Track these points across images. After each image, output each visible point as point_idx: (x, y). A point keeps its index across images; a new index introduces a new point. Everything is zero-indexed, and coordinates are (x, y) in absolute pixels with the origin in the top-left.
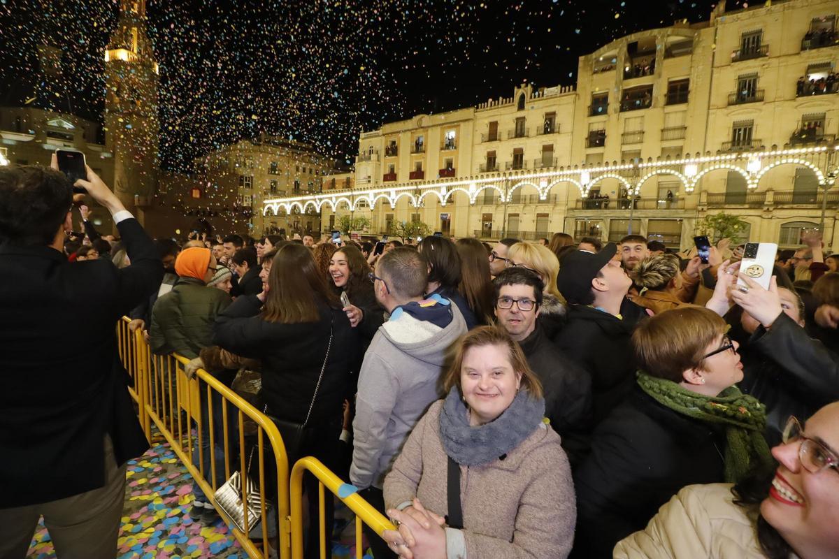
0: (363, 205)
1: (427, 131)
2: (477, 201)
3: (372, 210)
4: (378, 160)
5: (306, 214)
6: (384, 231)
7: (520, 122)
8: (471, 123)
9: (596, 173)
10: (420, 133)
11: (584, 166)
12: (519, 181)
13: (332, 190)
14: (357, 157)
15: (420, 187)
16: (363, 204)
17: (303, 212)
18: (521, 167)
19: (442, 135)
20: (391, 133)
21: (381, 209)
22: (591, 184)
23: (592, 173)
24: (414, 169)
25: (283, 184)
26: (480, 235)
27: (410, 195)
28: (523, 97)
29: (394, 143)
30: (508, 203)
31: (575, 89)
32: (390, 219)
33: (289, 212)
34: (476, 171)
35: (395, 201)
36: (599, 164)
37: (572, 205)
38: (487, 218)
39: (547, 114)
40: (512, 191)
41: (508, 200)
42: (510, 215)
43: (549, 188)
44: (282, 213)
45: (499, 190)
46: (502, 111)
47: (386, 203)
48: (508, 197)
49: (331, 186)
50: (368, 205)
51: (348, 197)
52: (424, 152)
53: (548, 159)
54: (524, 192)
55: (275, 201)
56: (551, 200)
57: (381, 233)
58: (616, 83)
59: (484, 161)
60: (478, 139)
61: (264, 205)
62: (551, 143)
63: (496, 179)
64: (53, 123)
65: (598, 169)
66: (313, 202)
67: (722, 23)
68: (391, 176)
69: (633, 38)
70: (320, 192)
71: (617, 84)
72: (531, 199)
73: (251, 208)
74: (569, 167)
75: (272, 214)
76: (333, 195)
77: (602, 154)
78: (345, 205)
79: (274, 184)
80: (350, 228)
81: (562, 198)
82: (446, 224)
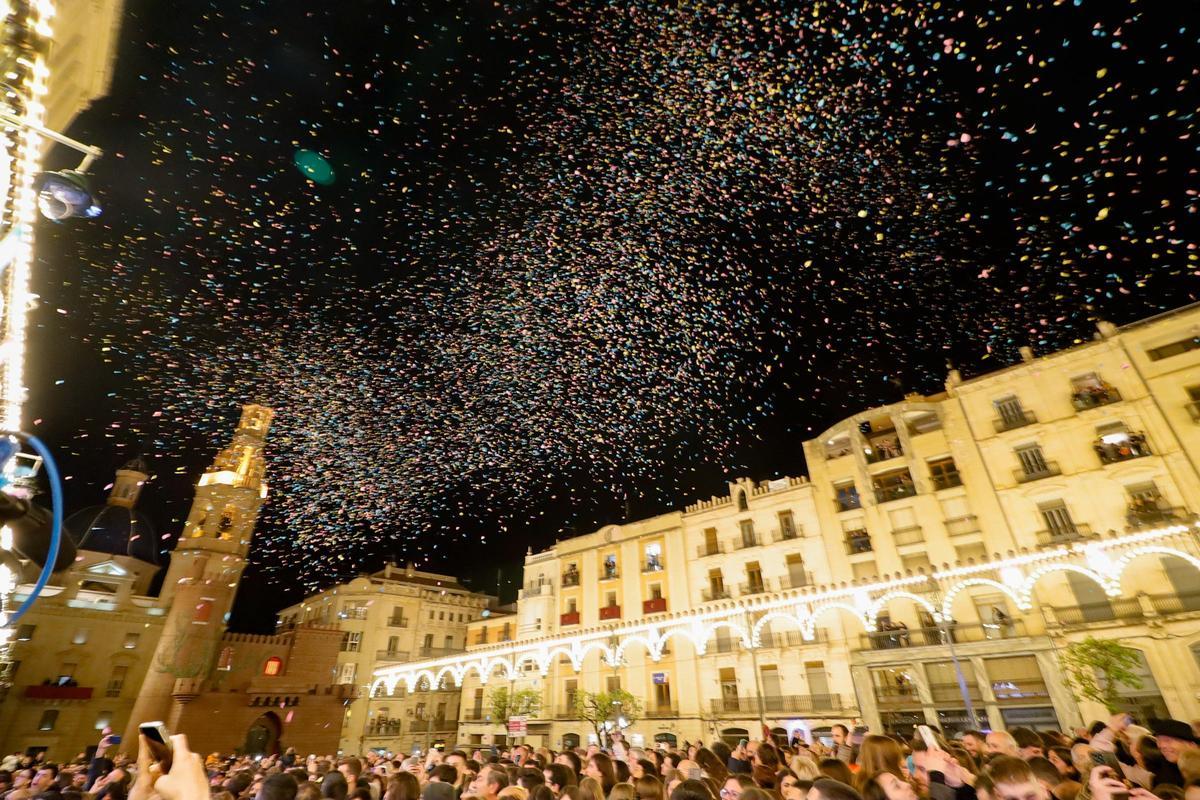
0: (528, 668)
1: (620, 547)
2: (708, 647)
3: (544, 677)
4: (552, 594)
5: (440, 690)
6: (564, 711)
7: (747, 525)
8: (679, 533)
9: (875, 592)
10: (610, 551)
11: (855, 583)
12: (765, 612)
13: (482, 646)
14: (520, 592)
15: (617, 632)
17: (434, 686)
18: (762, 590)
19: (642, 551)
20: (570, 554)
21: (556, 674)
22: (875, 609)
23: (870, 592)
24: (605, 604)
25: (407, 641)
26: (721, 708)
27: (603, 646)
28: (743, 494)
29: (574, 566)
30: (756, 648)
31: (808, 479)
32: (572, 691)
33: (411, 689)
34: (697, 597)
35: (580, 659)
36: (876, 579)
37: (856, 644)
38: (728, 678)
39: (781, 514)
40: (757, 629)
41: (756, 645)
42: (764, 668)
43: (812, 620)
44: (400, 691)
45: (737, 630)
46: (719, 513)
47: (566, 661)
48: (755, 639)
49: (479, 639)
50: (537, 668)
51: (506, 656)
52: (618, 577)
54: (775, 629)
55: (392, 671)
56: (822, 638)
57: (559, 716)
58: (860, 469)
59: (707, 585)
60: (693, 553)
61: (374, 679)
62: (796, 552)
63: (730, 611)
64: (97, 569)
66: (452, 668)
67: (965, 393)
68: (572, 617)
69: (862, 417)
70: (463, 651)
71: (862, 470)
72: (789, 639)
73: (353, 688)
74: (833, 586)
75: (384, 694)
76: (483, 655)
77: (873, 563)
78: (502, 671)
79: (393, 642)
80: (508, 711)
81: (836, 635)
82: (663, 691)
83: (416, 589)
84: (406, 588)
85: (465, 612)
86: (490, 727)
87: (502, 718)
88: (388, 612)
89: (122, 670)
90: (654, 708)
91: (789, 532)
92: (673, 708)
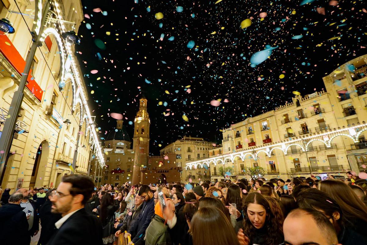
1: (253, 124)
2: (288, 153)
3: (233, 163)
4: (232, 140)
5: (204, 168)
6: (241, 173)
7: (300, 112)
8: (274, 117)
9: (359, 128)
10: (249, 126)
11: (349, 126)
12: (310, 140)
13: (214, 156)
14: (222, 140)
15: (255, 149)
16: (228, 161)
17: (202, 167)
18: (308, 133)
19: (261, 125)
20: (236, 128)
21: (237, 162)
22: (358, 134)
23: (356, 129)
24: (250, 142)
25: (193, 156)
26: (295, 171)
27: (251, 154)
28: (298, 101)
29: (238, 132)
30: (308, 152)
31: (326, 91)
32: (242, 167)
33: (196, 168)
34: (283, 138)
35: (244, 158)
36: (359, 123)
37: (350, 148)
38: (296, 162)
40: (307, 145)
41: (307, 150)
42: (310, 158)
43: (330, 140)
44: (193, 169)
45: (299, 146)
46: (289, 109)
47: (240, 159)
48: (306, 148)
49: (213, 154)
50: (231, 161)
51: (221, 158)
52: (253, 133)
53: (322, 126)
54: (314, 145)
55: (190, 163)
56: (334, 147)
57: (239, 174)
59: (285, 133)
60: (280, 123)
61: (186, 166)
62: (322, 118)
63: (296, 140)
64: (118, 144)
65: (359, 126)
66: (206, 162)
68: (240, 146)
70: (209, 157)
71: (350, 84)
72: (320, 148)
73: (181, 168)
74: (339, 128)
75: (189, 169)
76: (214, 158)
77: (357, 118)
78: (220, 162)
79: (189, 156)
80: (224, 173)
81: (340, 145)
82: (273, 166)
83: (193, 142)
84: (190, 142)
85: (207, 147)
86: (219, 177)
87: (222, 175)
88: (186, 149)
89: (129, 166)
90: (270, 171)
91: (318, 111)
92: (277, 171)
